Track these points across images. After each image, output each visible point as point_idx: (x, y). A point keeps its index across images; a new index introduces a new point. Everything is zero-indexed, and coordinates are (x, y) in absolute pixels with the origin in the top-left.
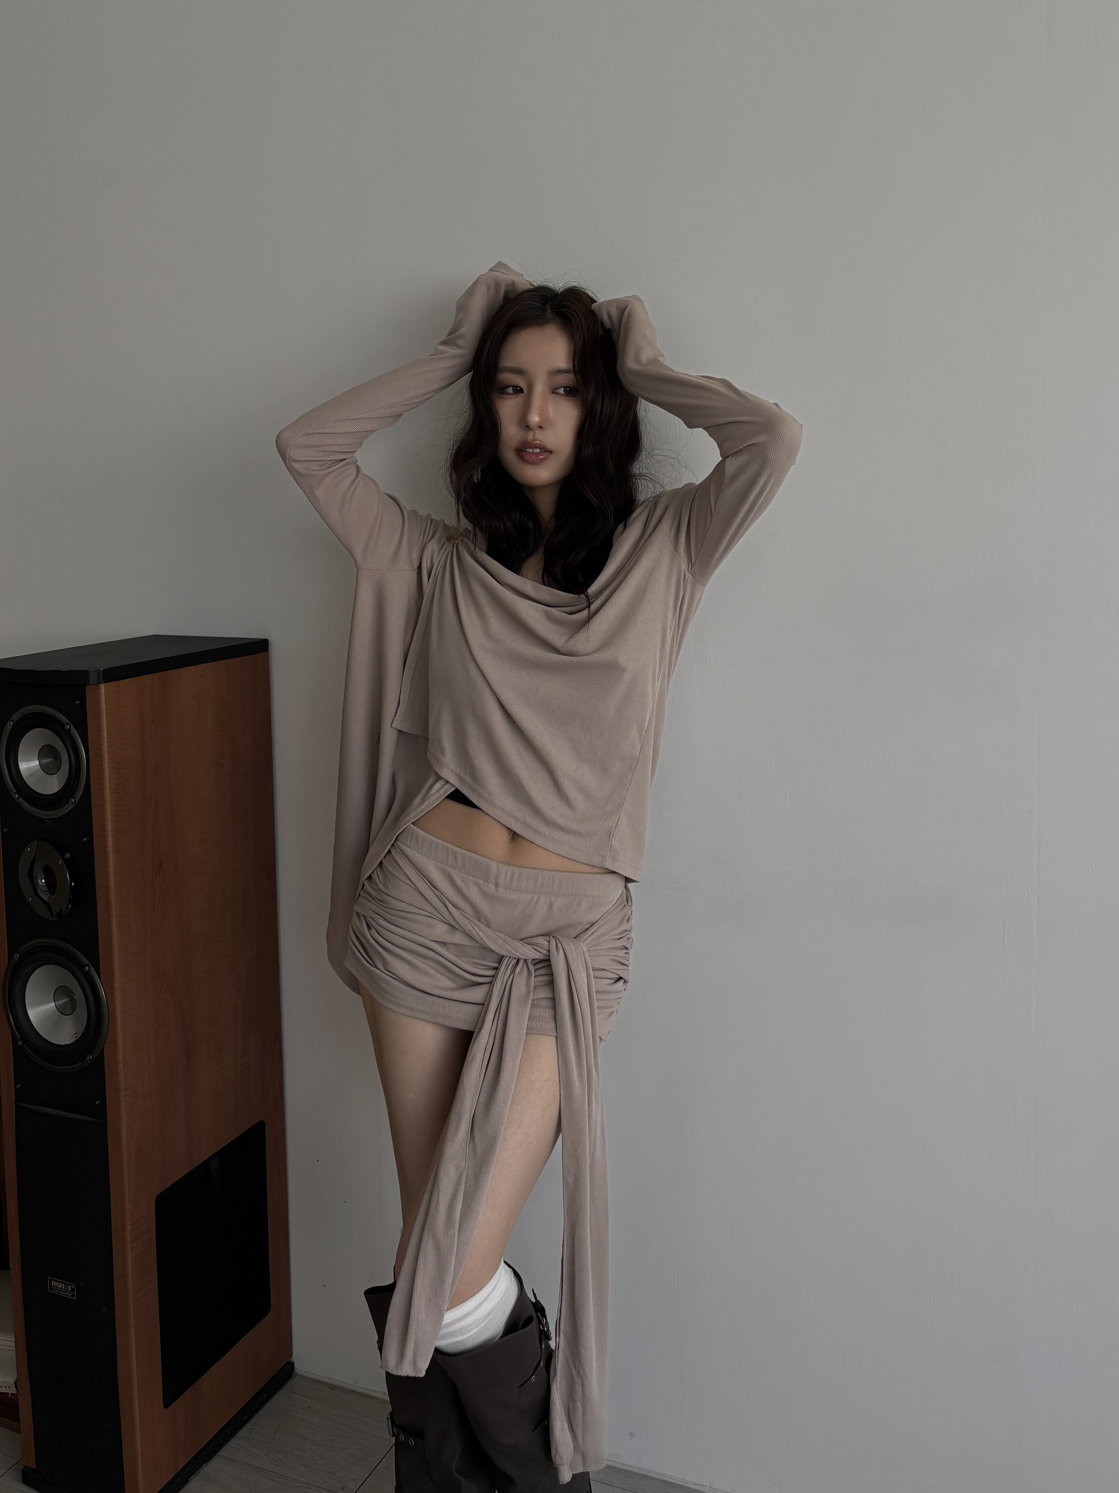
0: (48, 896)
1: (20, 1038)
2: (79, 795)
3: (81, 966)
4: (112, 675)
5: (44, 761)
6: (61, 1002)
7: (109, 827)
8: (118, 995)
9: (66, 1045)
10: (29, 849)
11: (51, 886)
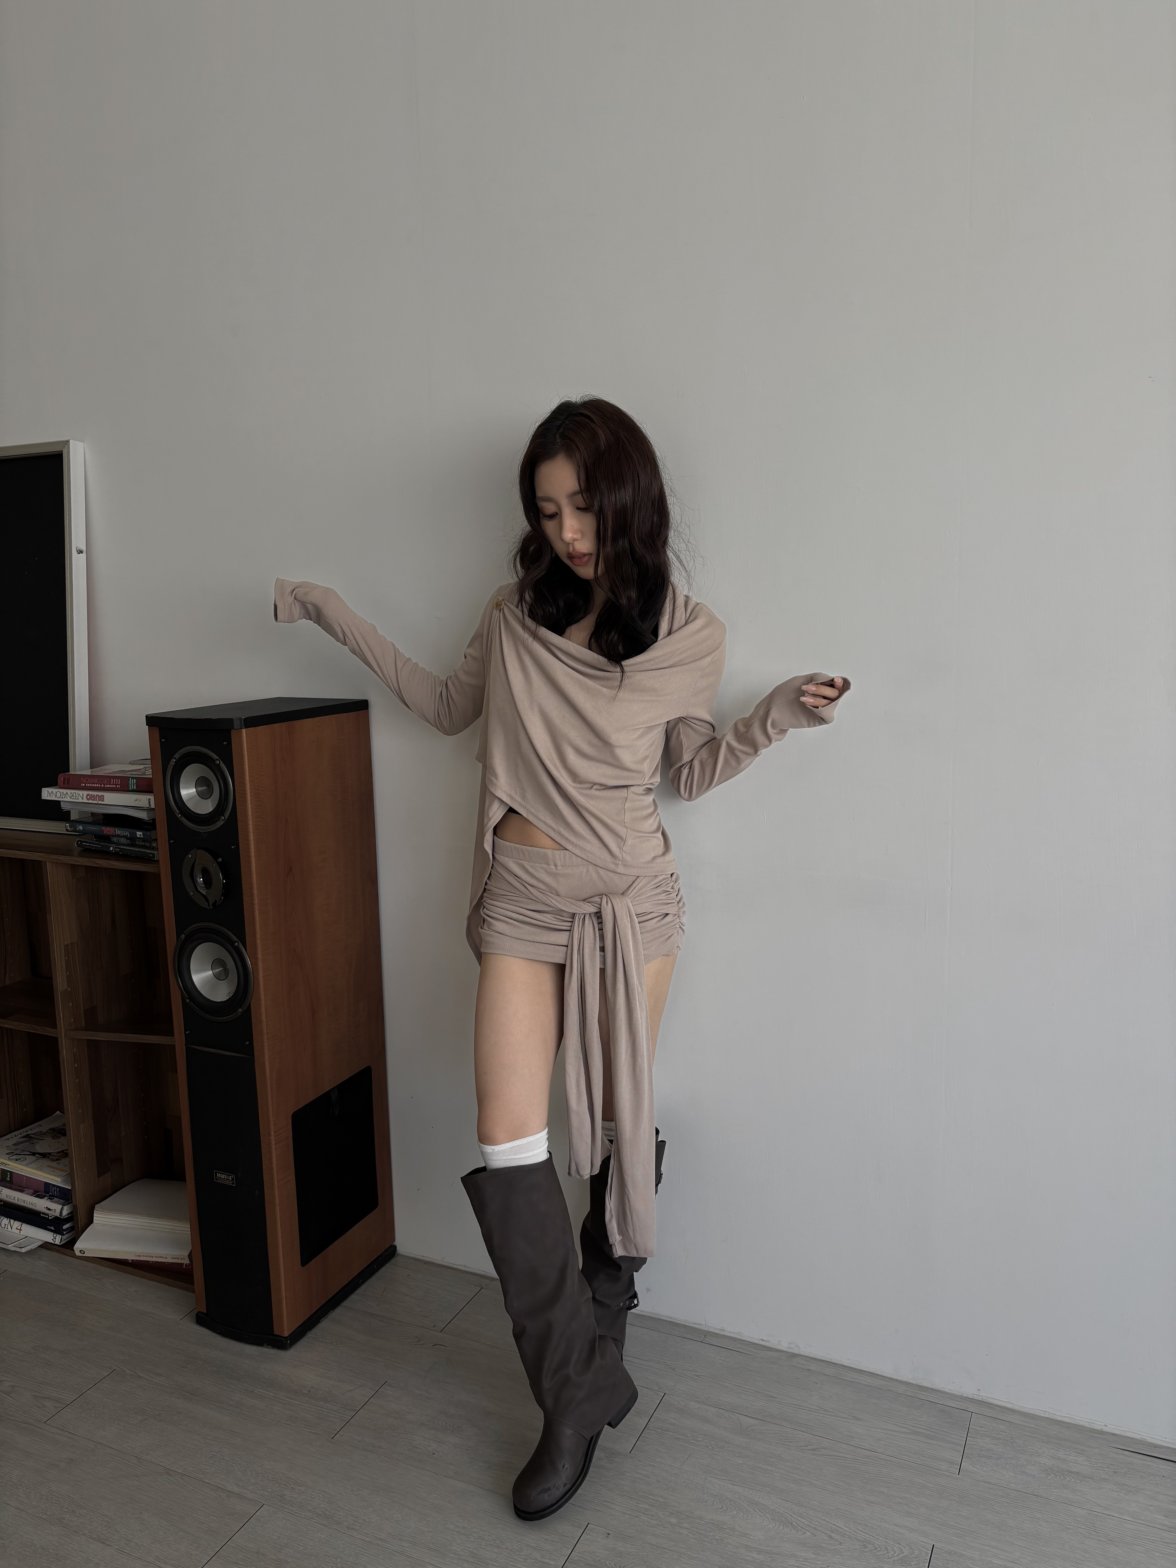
0: (206, 891)
1: (187, 997)
2: (227, 814)
3: (232, 943)
4: (252, 722)
5: (200, 789)
6: (217, 970)
7: (252, 837)
8: (260, 964)
9: (222, 1002)
10: (190, 856)
11: (208, 883)
